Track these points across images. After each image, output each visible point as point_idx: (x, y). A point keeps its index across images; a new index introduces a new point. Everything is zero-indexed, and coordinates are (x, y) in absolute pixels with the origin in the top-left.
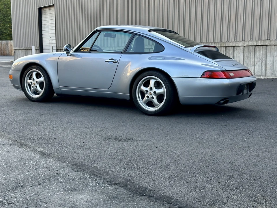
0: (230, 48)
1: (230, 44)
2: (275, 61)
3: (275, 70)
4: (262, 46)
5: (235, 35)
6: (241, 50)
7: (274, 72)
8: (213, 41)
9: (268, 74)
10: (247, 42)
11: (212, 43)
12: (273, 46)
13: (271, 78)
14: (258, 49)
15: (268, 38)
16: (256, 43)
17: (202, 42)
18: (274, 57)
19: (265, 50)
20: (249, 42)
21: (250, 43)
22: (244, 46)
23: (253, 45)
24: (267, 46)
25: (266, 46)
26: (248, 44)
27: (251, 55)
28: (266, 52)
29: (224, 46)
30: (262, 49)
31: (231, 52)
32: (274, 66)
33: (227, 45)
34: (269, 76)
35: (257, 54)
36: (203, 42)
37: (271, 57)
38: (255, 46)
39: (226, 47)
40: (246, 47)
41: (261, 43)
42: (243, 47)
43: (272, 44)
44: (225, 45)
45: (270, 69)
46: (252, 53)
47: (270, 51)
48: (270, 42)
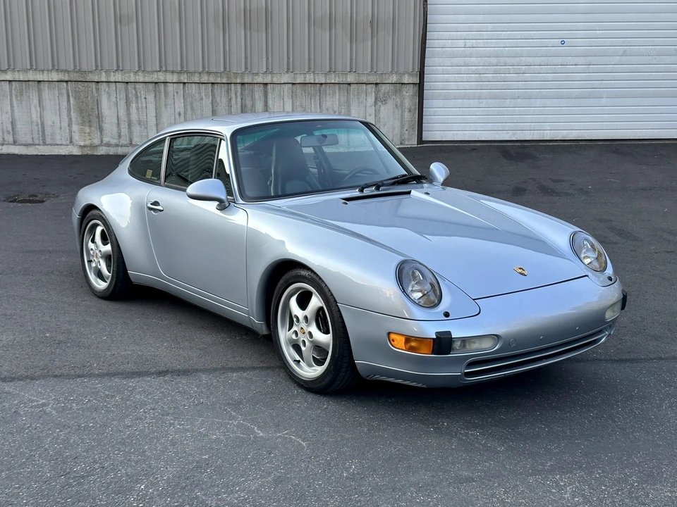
0: (256, 85)
1: (256, 77)
2: (370, 115)
4: (337, 86)
5: (267, 58)
6: (286, 93)
8: (204, 68)
10: (302, 76)
11: (200, 73)
12: (365, 85)
14: (328, 91)
15: (351, 68)
16: (324, 79)
17: (166, 71)
18: (367, 107)
19: (346, 94)
20: (307, 76)
21: (310, 78)
22: (293, 84)
23: (316, 82)
24: (349, 84)
25: (347, 85)
26: (304, 80)
27: (313, 103)
28: (348, 98)
29: (239, 81)
30: (337, 91)
31: (257, 96)
33: (246, 81)
35: (326, 101)
36: (170, 68)
37: (359, 107)
38: (321, 84)
39: (243, 84)
40: (298, 86)
41: (337, 79)
42: (291, 85)
43: (364, 82)
44: (242, 78)
46: (315, 99)
47: (358, 95)
48: (357, 78)
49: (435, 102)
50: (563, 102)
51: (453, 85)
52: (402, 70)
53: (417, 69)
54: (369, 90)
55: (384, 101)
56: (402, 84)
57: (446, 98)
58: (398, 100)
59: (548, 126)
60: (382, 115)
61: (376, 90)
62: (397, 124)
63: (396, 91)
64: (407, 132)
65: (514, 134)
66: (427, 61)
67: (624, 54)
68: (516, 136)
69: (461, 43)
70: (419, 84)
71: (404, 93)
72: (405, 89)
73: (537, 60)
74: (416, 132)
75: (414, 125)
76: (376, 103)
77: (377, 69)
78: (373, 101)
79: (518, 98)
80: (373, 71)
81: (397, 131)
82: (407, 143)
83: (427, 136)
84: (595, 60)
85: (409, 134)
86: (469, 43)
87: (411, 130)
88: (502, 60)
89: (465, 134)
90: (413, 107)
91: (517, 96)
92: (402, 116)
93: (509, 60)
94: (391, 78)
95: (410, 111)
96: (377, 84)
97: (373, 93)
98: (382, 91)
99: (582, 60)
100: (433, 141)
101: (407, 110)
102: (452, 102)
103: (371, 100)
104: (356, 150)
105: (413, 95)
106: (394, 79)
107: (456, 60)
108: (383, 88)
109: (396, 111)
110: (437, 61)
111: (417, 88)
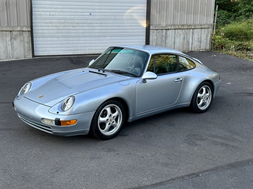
2: (9, 45)
3: (9, 53)
7: (9, 55)
9: (2, 57)
12: (5, 31)
13: (7, 60)
18: (7, 41)
32: (8, 50)
34: (4, 59)
37: (3, 41)
43: (4, 30)
45: (4, 53)
47: (2, 36)
48: (1, 28)
49: (38, 39)
50: (93, 38)
51: (46, 31)
52: (22, 25)
53: (29, 24)
54: (7, 34)
55: (15, 39)
56: (23, 31)
57: (43, 37)
58: (22, 38)
59: (87, 48)
60: (14, 45)
61: (11, 34)
62: (22, 49)
63: (20, 34)
64: (27, 52)
65: (74, 52)
66: (34, 21)
67: (114, 19)
68: (75, 53)
69: (48, 13)
70: (31, 31)
71: (24, 35)
72: (24, 33)
73: (81, 21)
74: (31, 52)
75: (30, 49)
76: (11, 39)
77: (10, 25)
78: (10, 38)
79: (74, 37)
80: (9, 25)
81: (22, 52)
82: (27, 57)
83: (36, 54)
84: (104, 21)
85: (28, 53)
86: (52, 13)
87: (29, 51)
88: (66, 21)
89: (53, 53)
90: (29, 41)
91: (74, 36)
92: (24, 45)
93: (69, 21)
94: (17, 28)
95: (27, 43)
96: (11, 31)
97: (10, 35)
98: (14, 34)
99: (98, 22)
100: (39, 56)
101: (26, 43)
102: (46, 39)
103: (9, 38)
104: (4, 61)
105: (28, 36)
106: (19, 29)
107: (47, 21)
108: (14, 33)
109: (21, 43)
110: (38, 21)
111: (30, 33)
